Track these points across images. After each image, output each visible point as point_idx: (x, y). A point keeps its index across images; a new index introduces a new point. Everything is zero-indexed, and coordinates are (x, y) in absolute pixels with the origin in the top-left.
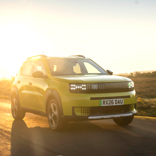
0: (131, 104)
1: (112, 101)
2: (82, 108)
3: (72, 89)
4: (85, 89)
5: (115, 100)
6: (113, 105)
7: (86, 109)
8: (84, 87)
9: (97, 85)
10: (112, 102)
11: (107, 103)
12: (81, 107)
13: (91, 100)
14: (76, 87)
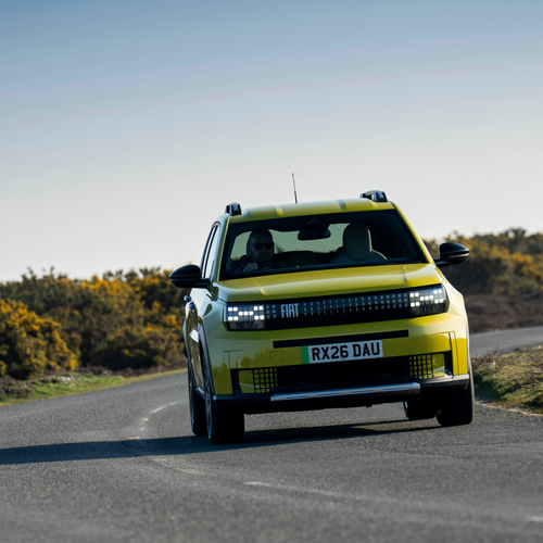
0: (412, 356)
1: (344, 349)
2: (256, 371)
3: (230, 319)
4: (262, 317)
5: (354, 346)
6: (346, 359)
7: (264, 373)
8: (258, 313)
9: (296, 305)
10: (342, 352)
11: (326, 355)
12: (253, 369)
13: (275, 347)
14: (241, 313)
